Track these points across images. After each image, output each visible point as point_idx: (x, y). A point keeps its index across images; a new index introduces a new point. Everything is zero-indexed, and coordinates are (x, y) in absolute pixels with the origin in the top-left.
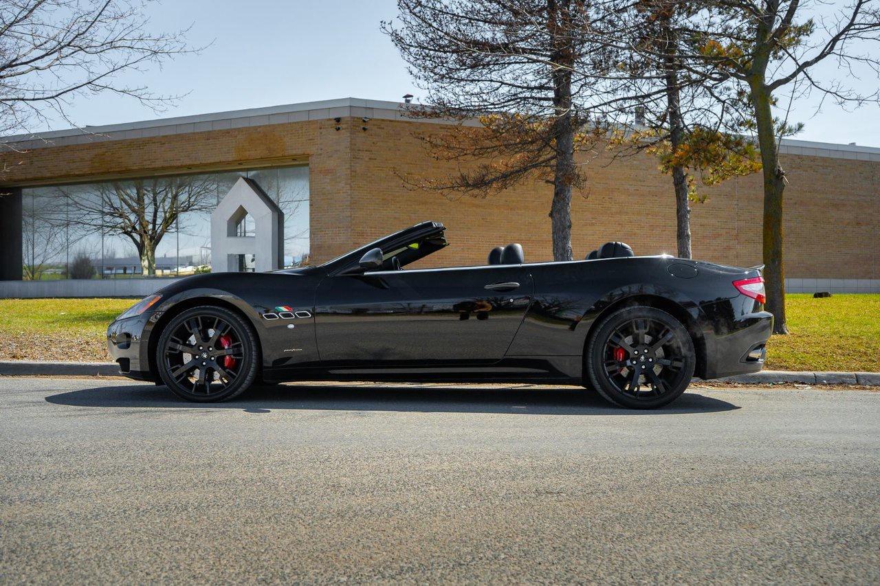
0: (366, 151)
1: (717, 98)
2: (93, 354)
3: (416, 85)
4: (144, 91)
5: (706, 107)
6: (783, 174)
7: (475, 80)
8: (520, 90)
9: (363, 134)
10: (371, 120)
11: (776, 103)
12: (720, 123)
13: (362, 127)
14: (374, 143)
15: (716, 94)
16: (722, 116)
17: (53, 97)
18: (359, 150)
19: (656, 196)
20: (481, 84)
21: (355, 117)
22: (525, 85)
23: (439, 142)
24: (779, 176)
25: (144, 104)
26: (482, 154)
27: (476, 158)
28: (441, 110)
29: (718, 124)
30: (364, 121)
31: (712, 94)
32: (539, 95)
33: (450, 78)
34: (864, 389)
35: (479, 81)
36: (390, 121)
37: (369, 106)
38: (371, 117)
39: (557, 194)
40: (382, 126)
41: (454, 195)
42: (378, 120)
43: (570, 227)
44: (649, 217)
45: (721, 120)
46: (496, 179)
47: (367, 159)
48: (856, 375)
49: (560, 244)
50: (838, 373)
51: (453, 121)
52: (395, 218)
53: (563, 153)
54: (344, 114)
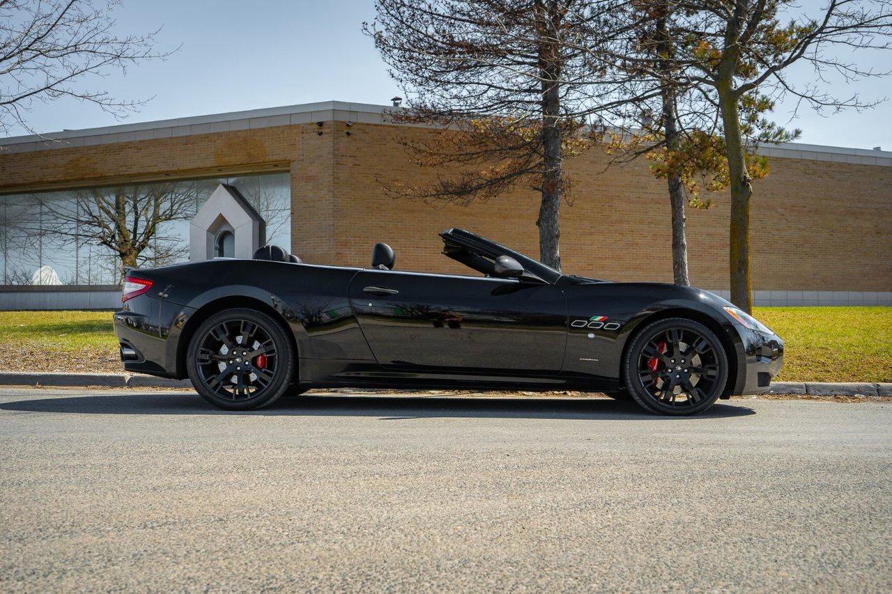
0: (350, 156)
1: (712, 102)
2: (35, 364)
3: (402, 88)
4: (104, 97)
5: (701, 111)
6: (749, 181)
7: (462, 83)
8: (508, 93)
9: (346, 139)
10: (354, 123)
11: (773, 107)
12: (714, 128)
13: (346, 131)
14: (358, 148)
15: (711, 98)
16: (716, 120)
17: (10, 102)
18: (343, 156)
19: (660, 204)
20: (468, 87)
21: (337, 121)
22: (516, 88)
23: (423, 147)
24: (745, 183)
25: (104, 110)
26: (468, 160)
27: (462, 164)
28: (424, 114)
29: (712, 129)
30: (348, 125)
31: (707, 97)
32: (527, 99)
33: (437, 81)
34: (811, 398)
35: (466, 83)
36: (376, 125)
37: (353, 109)
38: (355, 121)
39: (544, 202)
40: (367, 131)
41: (440, 203)
42: (362, 124)
43: (558, 236)
44: (652, 225)
45: (715, 124)
46: (480, 187)
47: (351, 165)
48: (806, 386)
49: (548, 254)
50: (790, 383)
51: (438, 126)
52: (381, 227)
53: (550, 159)
54: (326, 118)
